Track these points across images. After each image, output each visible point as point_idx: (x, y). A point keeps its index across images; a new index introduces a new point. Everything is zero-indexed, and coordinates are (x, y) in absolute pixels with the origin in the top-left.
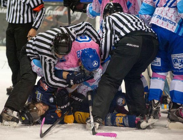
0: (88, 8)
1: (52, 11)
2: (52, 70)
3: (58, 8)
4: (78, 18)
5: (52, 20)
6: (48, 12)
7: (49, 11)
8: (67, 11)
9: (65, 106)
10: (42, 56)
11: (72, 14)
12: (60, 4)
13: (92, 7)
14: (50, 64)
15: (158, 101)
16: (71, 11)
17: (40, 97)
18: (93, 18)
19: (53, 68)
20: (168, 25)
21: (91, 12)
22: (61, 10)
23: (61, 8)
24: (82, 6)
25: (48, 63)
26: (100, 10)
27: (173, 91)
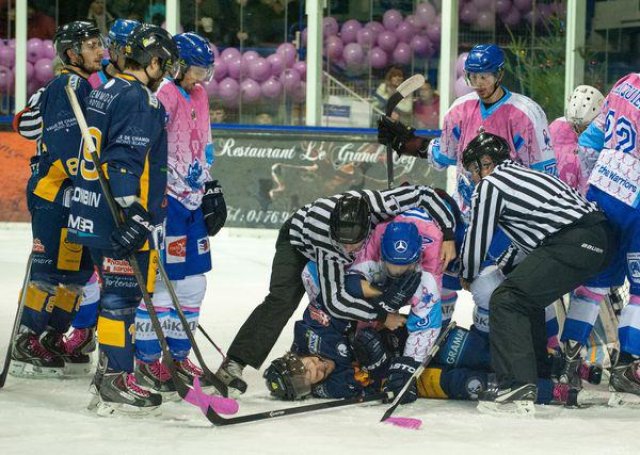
0: (430, 148)
1: (352, 154)
2: (342, 280)
3: (366, 147)
4: (407, 169)
5: (351, 173)
6: (343, 156)
7: (347, 153)
8: (386, 154)
9: (378, 364)
10: (317, 249)
11: (397, 160)
12: (370, 139)
13: (438, 147)
14: (336, 265)
15: (576, 343)
16: (395, 154)
17: (315, 344)
18: (440, 170)
19: (342, 274)
20: (619, 189)
21: (437, 157)
22: (373, 152)
23: (372, 146)
24: (418, 143)
25: (331, 263)
26: (456, 153)
27: (627, 329)
